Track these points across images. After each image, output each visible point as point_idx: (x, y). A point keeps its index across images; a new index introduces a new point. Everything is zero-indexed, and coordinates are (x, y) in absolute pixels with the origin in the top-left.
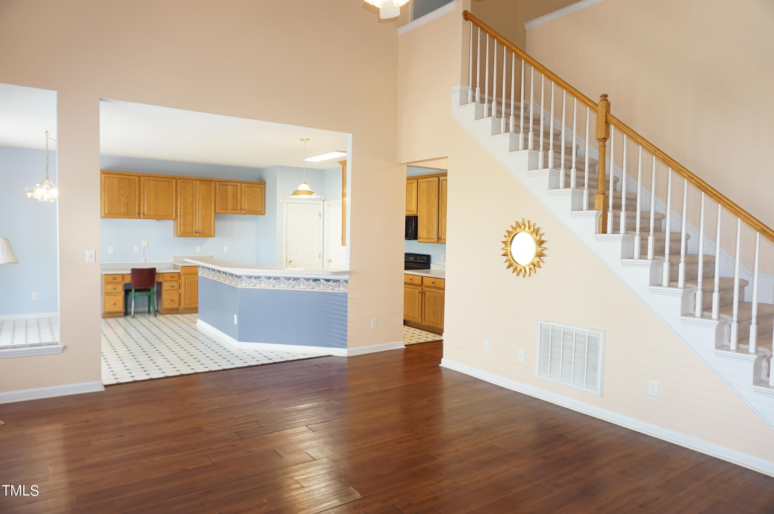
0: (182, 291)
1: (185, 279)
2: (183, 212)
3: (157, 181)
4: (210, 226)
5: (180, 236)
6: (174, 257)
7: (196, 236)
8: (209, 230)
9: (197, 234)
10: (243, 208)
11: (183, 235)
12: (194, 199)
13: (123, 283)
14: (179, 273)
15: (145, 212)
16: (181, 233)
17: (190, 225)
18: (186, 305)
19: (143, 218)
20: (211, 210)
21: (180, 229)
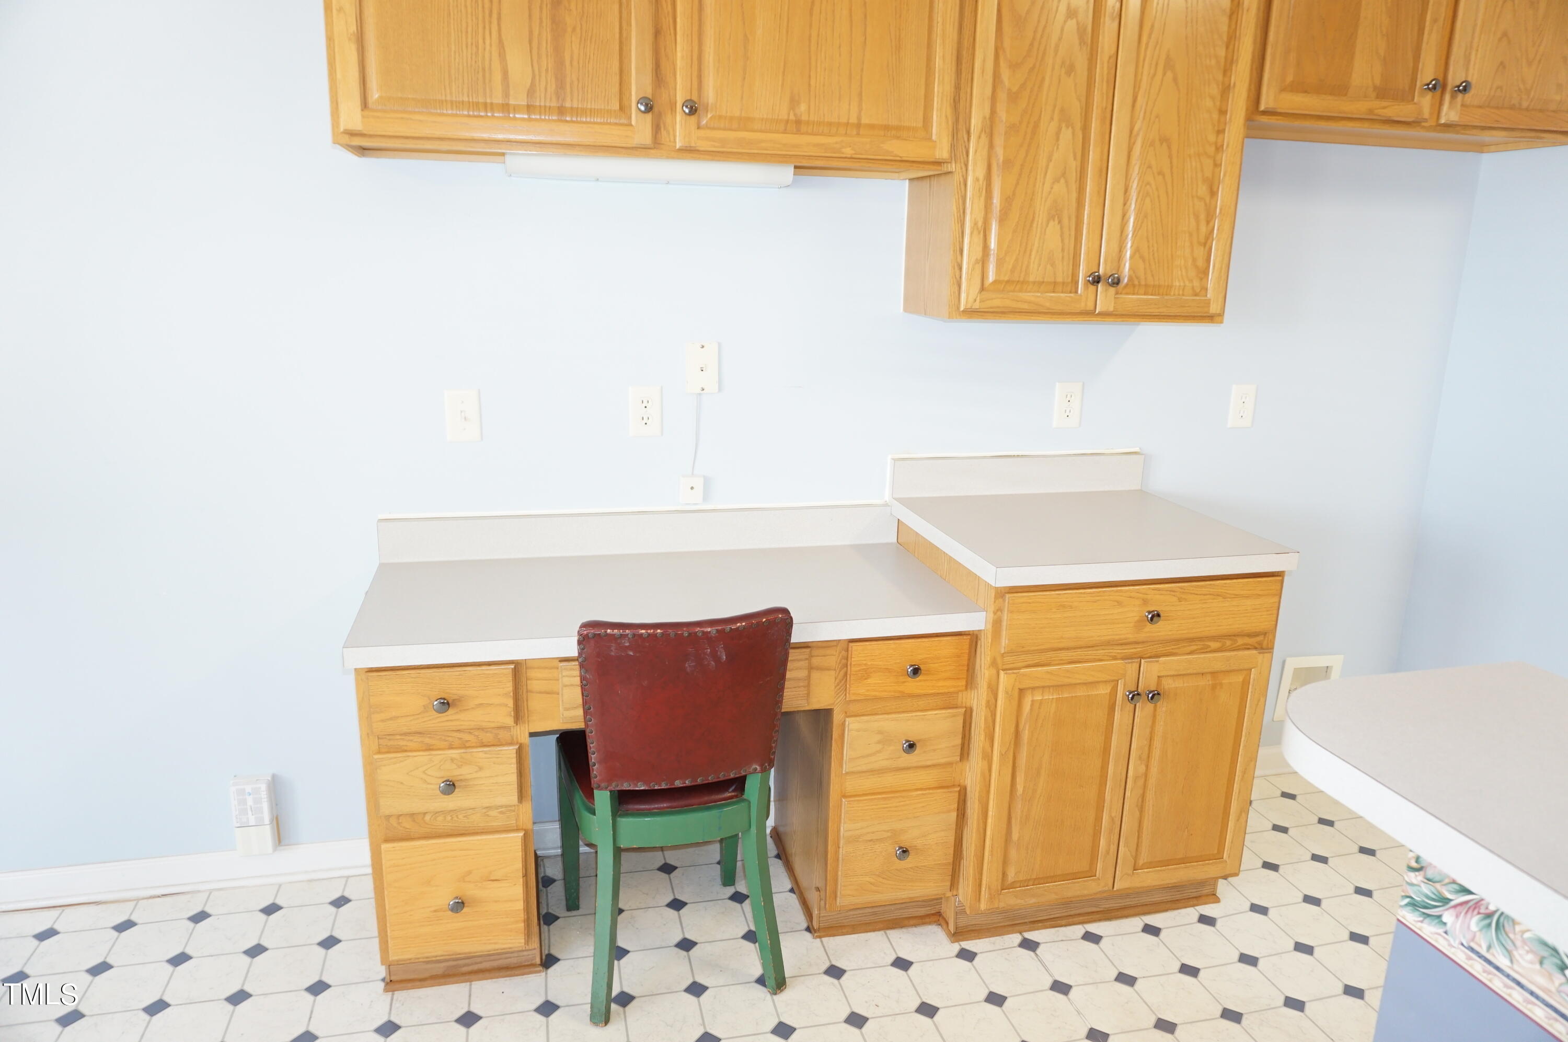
1: (1022, 691)
2: (1013, 97)
4: (1203, 229)
5: (971, 313)
6: (903, 463)
7: (1089, 314)
8: (1194, 260)
9: (1104, 298)
10: (1455, 77)
11: (997, 301)
13: (522, 734)
14: (973, 638)
15: (710, 94)
16: (983, 289)
17: (1055, 214)
18: (1012, 886)
19: (689, 152)
21: (979, 254)
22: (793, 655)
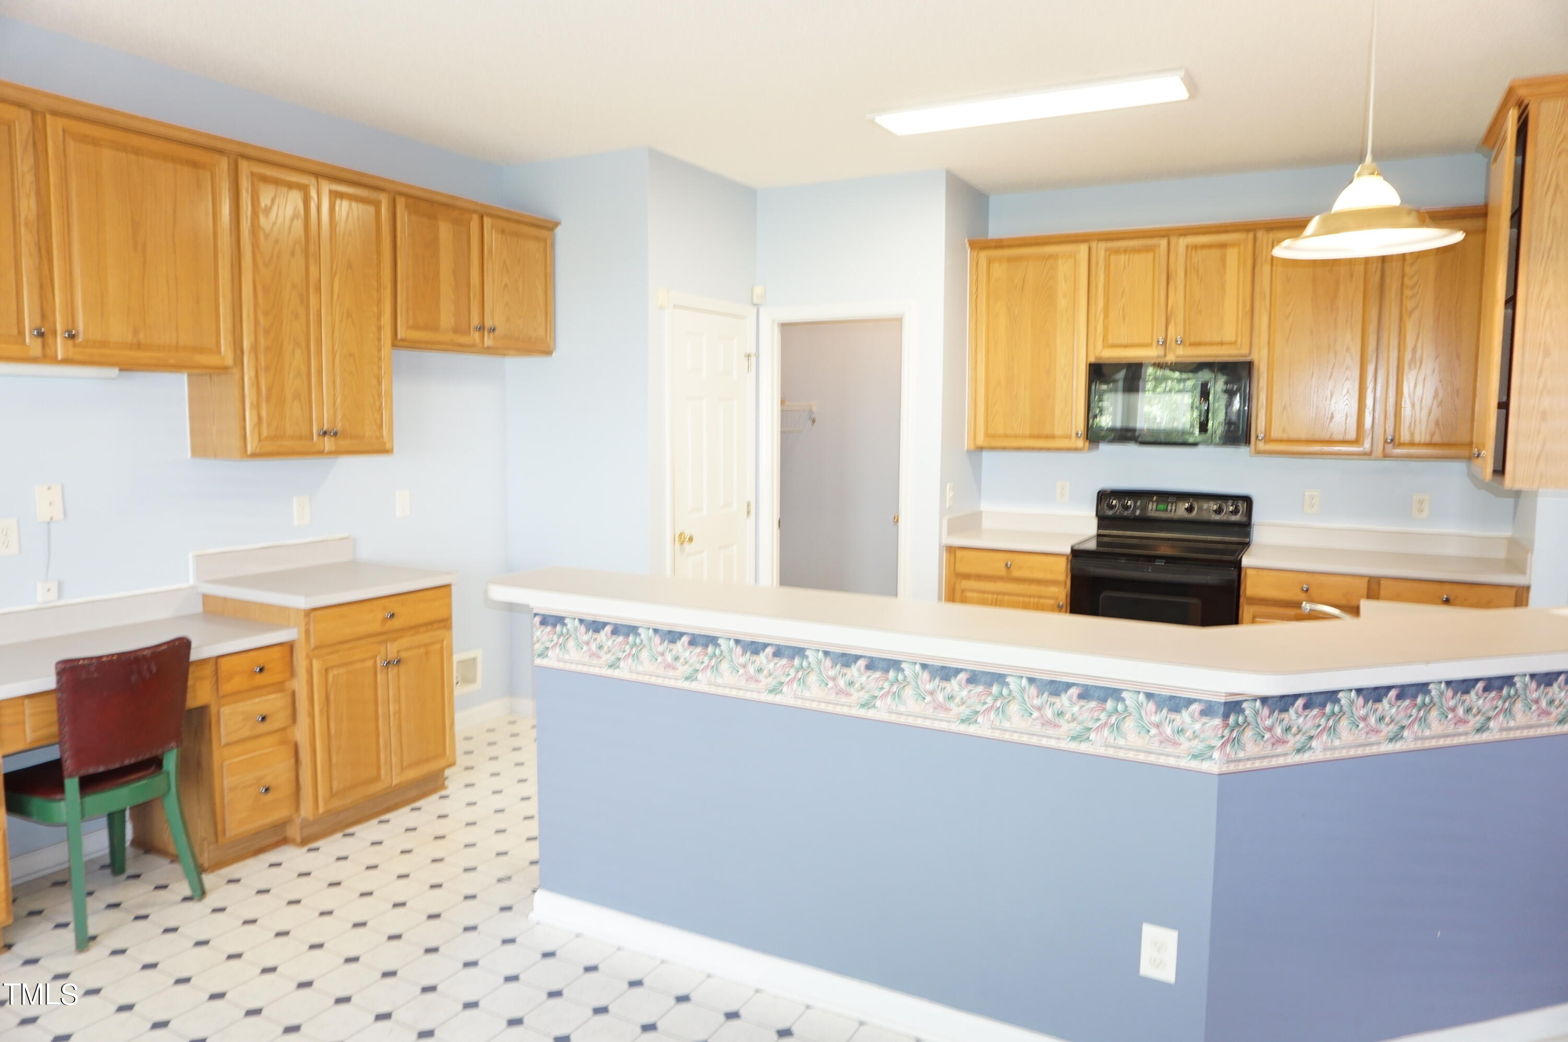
0: (301, 733)
1: (327, 670)
2: (267, 331)
3: (137, 152)
4: (378, 403)
5: (254, 455)
6: (198, 557)
7: (321, 453)
8: (374, 420)
9: (328, 443)
10: (488, 324)
11: (269, 448)
12: (313, 270)
14: (289, 647)
15: (78, 328)
16: (260, 440)
17: (297, 396)
18: (336, 795)
19: (67, 361)
20: (379, 328)
21: (256, 420)
22: (191, 669)
